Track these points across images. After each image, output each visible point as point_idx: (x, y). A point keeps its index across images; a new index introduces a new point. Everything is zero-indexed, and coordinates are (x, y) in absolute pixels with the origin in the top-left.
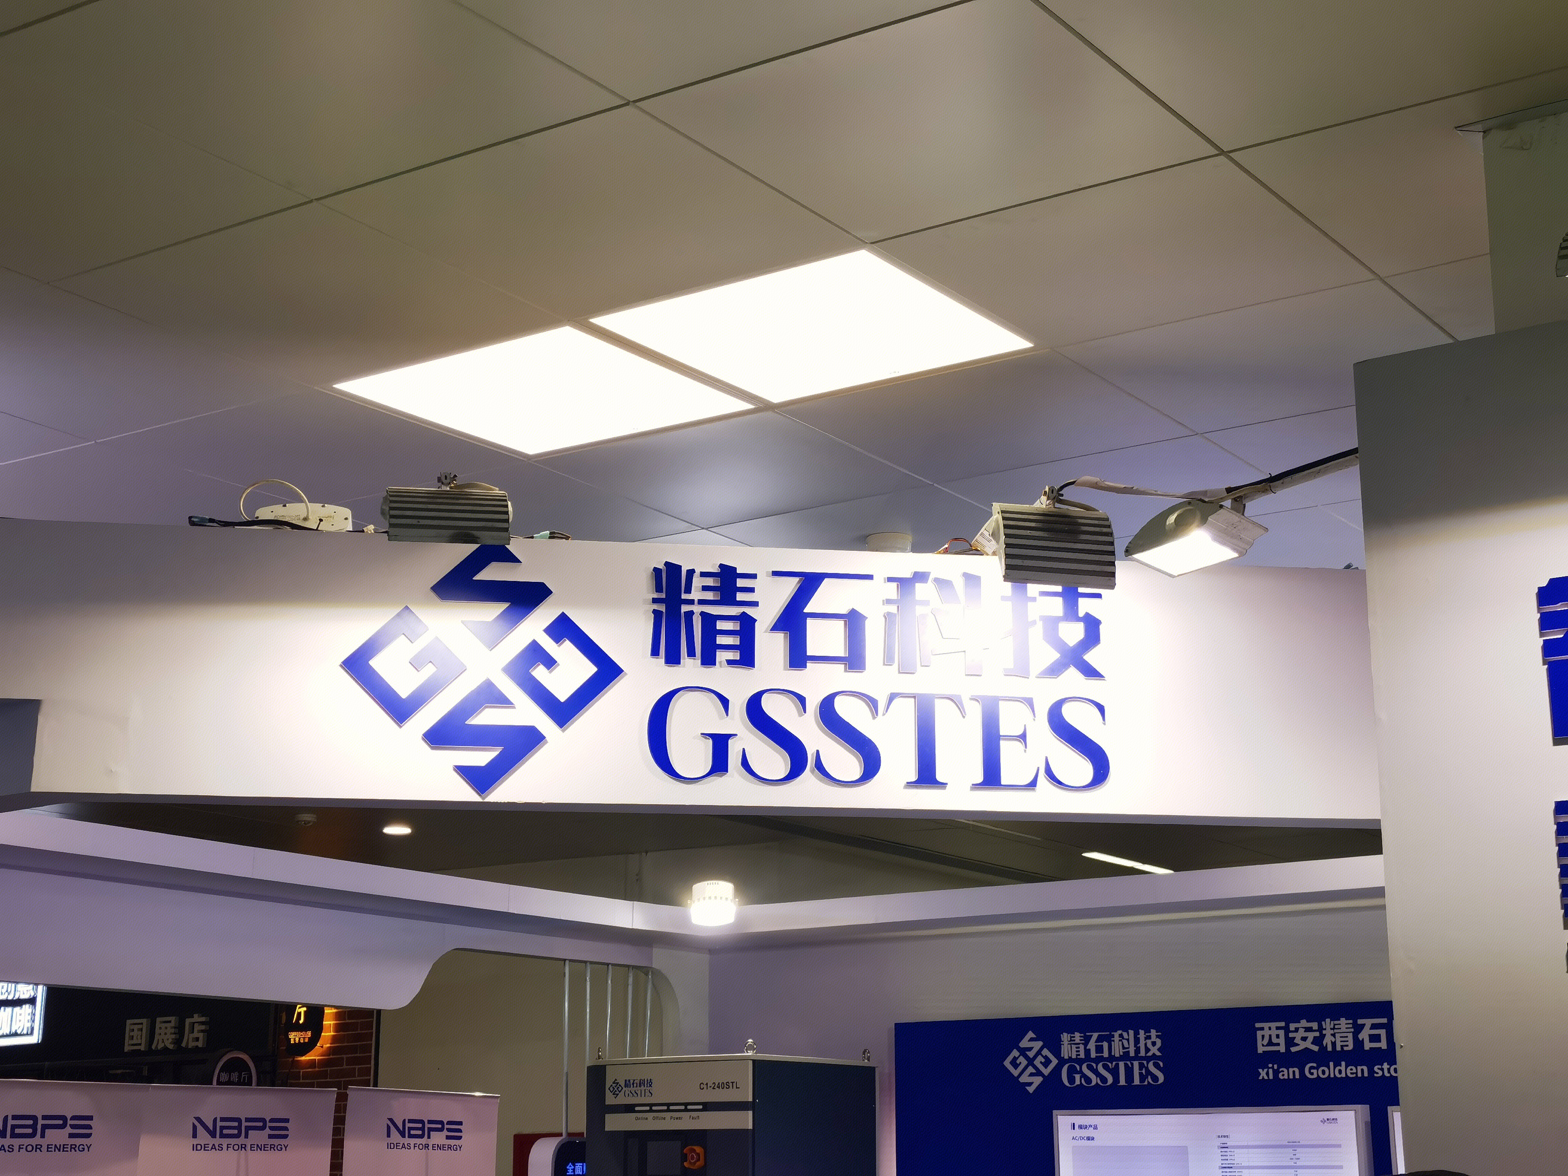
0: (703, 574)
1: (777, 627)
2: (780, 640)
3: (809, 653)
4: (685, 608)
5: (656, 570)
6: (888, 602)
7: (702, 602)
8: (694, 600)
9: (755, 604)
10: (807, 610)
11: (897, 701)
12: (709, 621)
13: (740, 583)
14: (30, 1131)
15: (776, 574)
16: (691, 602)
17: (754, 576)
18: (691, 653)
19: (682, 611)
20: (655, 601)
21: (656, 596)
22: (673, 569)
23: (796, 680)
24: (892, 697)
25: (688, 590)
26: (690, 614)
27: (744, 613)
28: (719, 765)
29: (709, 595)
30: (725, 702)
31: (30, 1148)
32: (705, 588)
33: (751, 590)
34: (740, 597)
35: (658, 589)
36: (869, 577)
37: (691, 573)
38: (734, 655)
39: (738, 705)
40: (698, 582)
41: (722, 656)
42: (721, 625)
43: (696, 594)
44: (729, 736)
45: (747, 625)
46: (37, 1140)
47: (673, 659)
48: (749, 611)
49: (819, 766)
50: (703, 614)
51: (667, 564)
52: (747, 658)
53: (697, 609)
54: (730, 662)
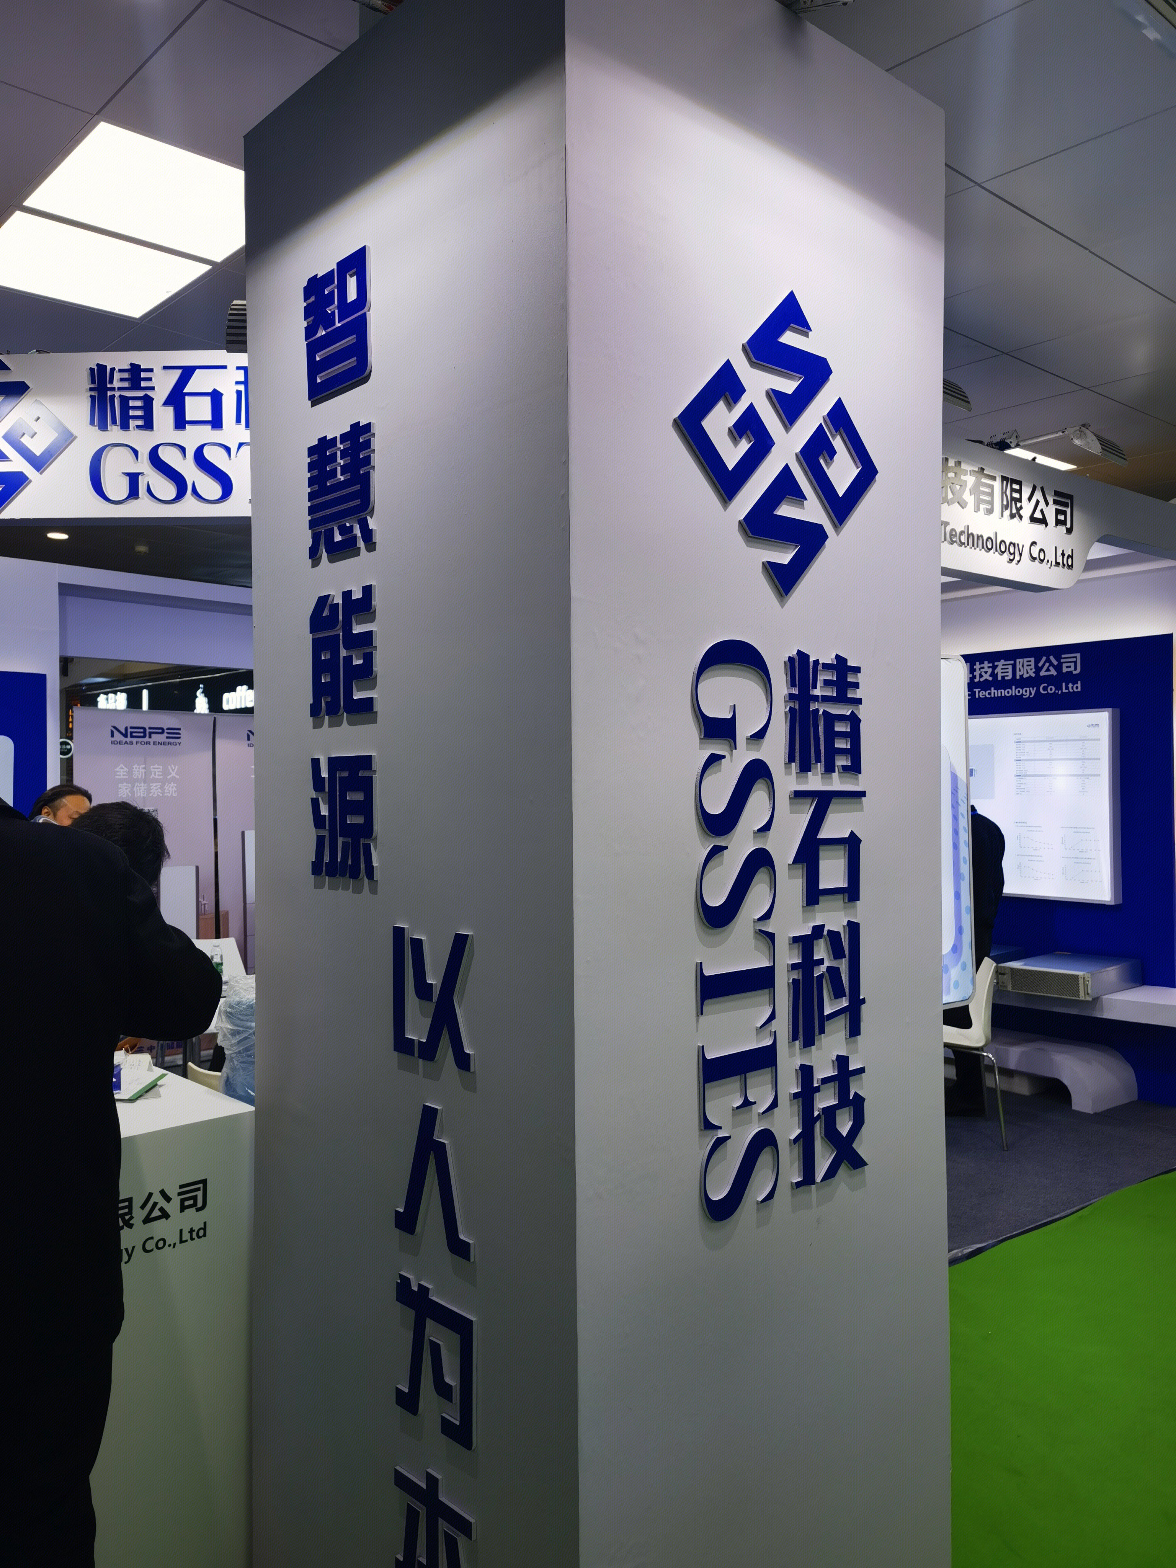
0: (121, 371)
1: (167, 403)
2: (170, 411)
3: (187, 419)
4: (109, 393)
5: (92, 370)
6: (237, 383)
7: (120, 389)
8: (115, 388)
9: (153, 388)
10: (185, 391)
11: (243, 448)
12: (124, 400)
13: (143, 375)
14: (142, 735)
15: (165, 368)
16: (113, 389)
17: (151, 370)
18: (114, 422)
19: (108, 395)
20: (91, 389)
21: (92, 386)
22: (102, 368)
23: (179, 437)
24: (241, 445)
25: (111, 382)
26: (113, 397)
27: (146, 395)
28: (133, 493)
29: (126, 384)
30: (136, 452)
31: (143, 743)
32: (122, 380)
33: (150, 379)
34: (143, 384)
35: (93, 382)
36: (225, 367)
37: (113, 370)
38: (140, 423)
39: (144, 454)
40: (117, 376)
41: (133, 423)
42: (132, 403)
43: (116, 384)
44: (138, 474)
45: (148, 402)
46: (147, 739)
47: (103, 427)
48: (150, 393)
49: (195, 491)
50: (121, 396)
51: (98, 365)
52: (148, 424)
53: (117, 394)
54: (138, 427)
